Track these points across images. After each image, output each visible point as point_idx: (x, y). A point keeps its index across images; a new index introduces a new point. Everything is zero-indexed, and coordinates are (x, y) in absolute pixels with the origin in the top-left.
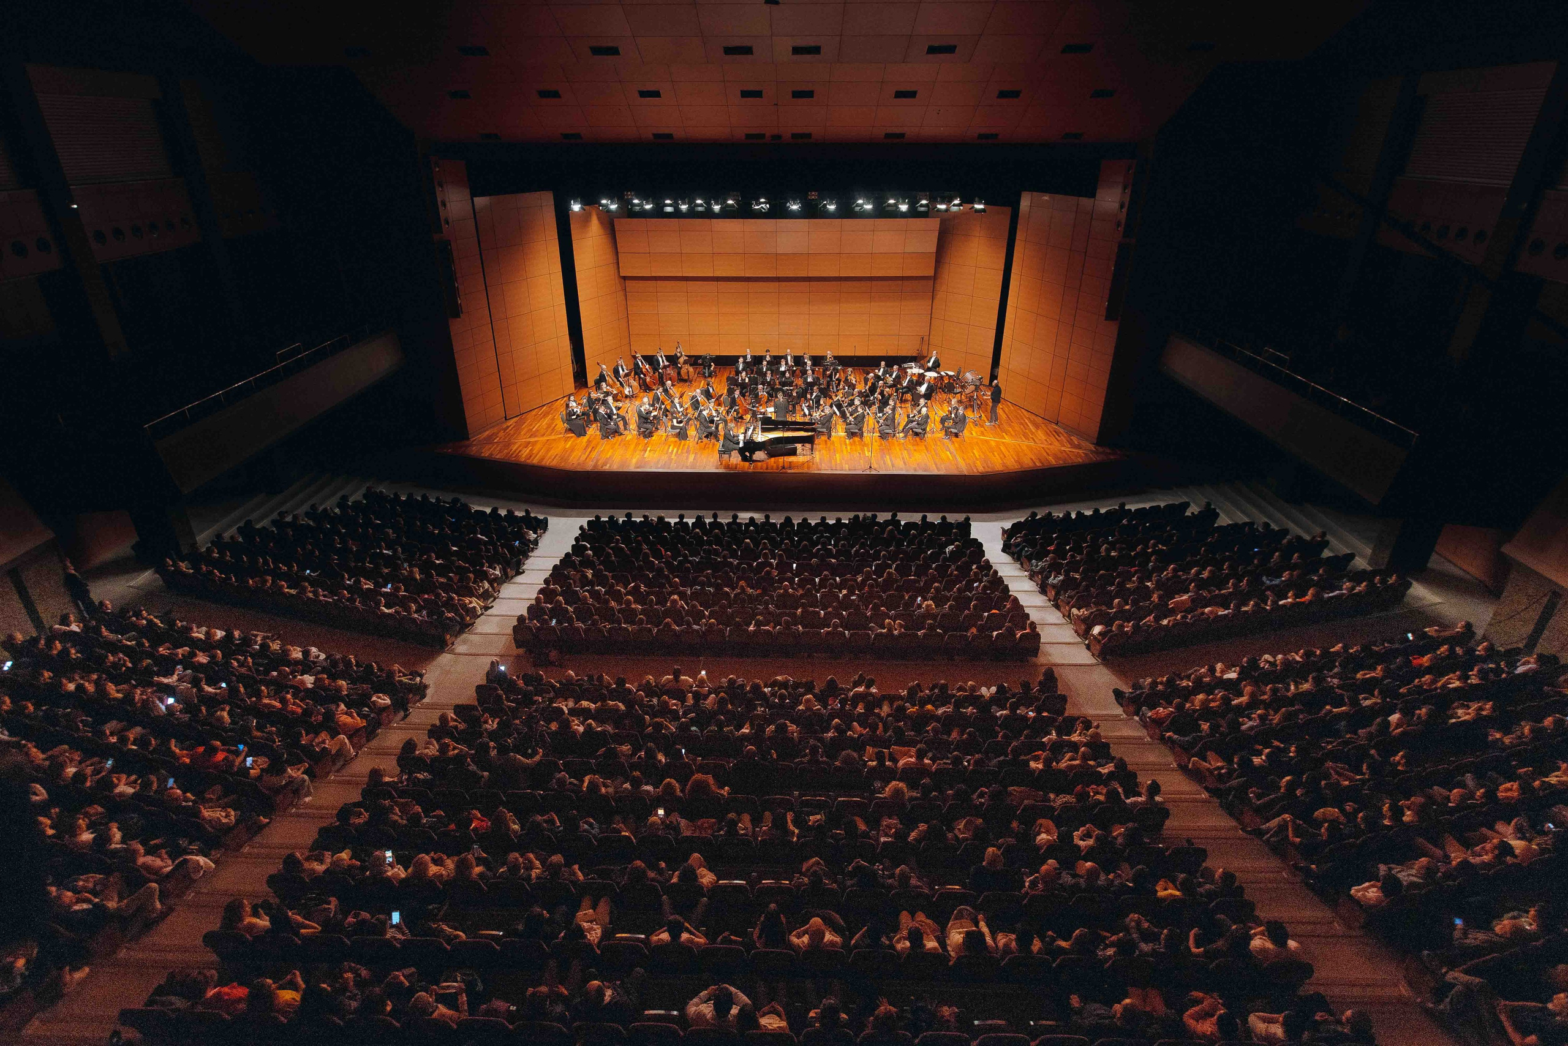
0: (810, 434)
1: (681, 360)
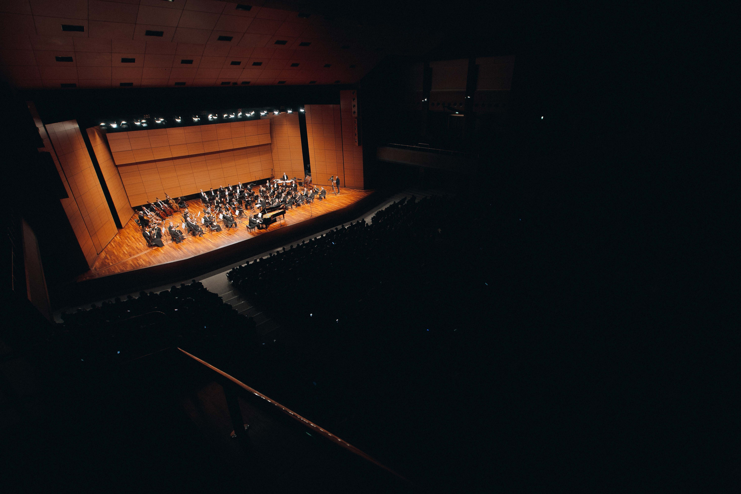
1: (171, 201)
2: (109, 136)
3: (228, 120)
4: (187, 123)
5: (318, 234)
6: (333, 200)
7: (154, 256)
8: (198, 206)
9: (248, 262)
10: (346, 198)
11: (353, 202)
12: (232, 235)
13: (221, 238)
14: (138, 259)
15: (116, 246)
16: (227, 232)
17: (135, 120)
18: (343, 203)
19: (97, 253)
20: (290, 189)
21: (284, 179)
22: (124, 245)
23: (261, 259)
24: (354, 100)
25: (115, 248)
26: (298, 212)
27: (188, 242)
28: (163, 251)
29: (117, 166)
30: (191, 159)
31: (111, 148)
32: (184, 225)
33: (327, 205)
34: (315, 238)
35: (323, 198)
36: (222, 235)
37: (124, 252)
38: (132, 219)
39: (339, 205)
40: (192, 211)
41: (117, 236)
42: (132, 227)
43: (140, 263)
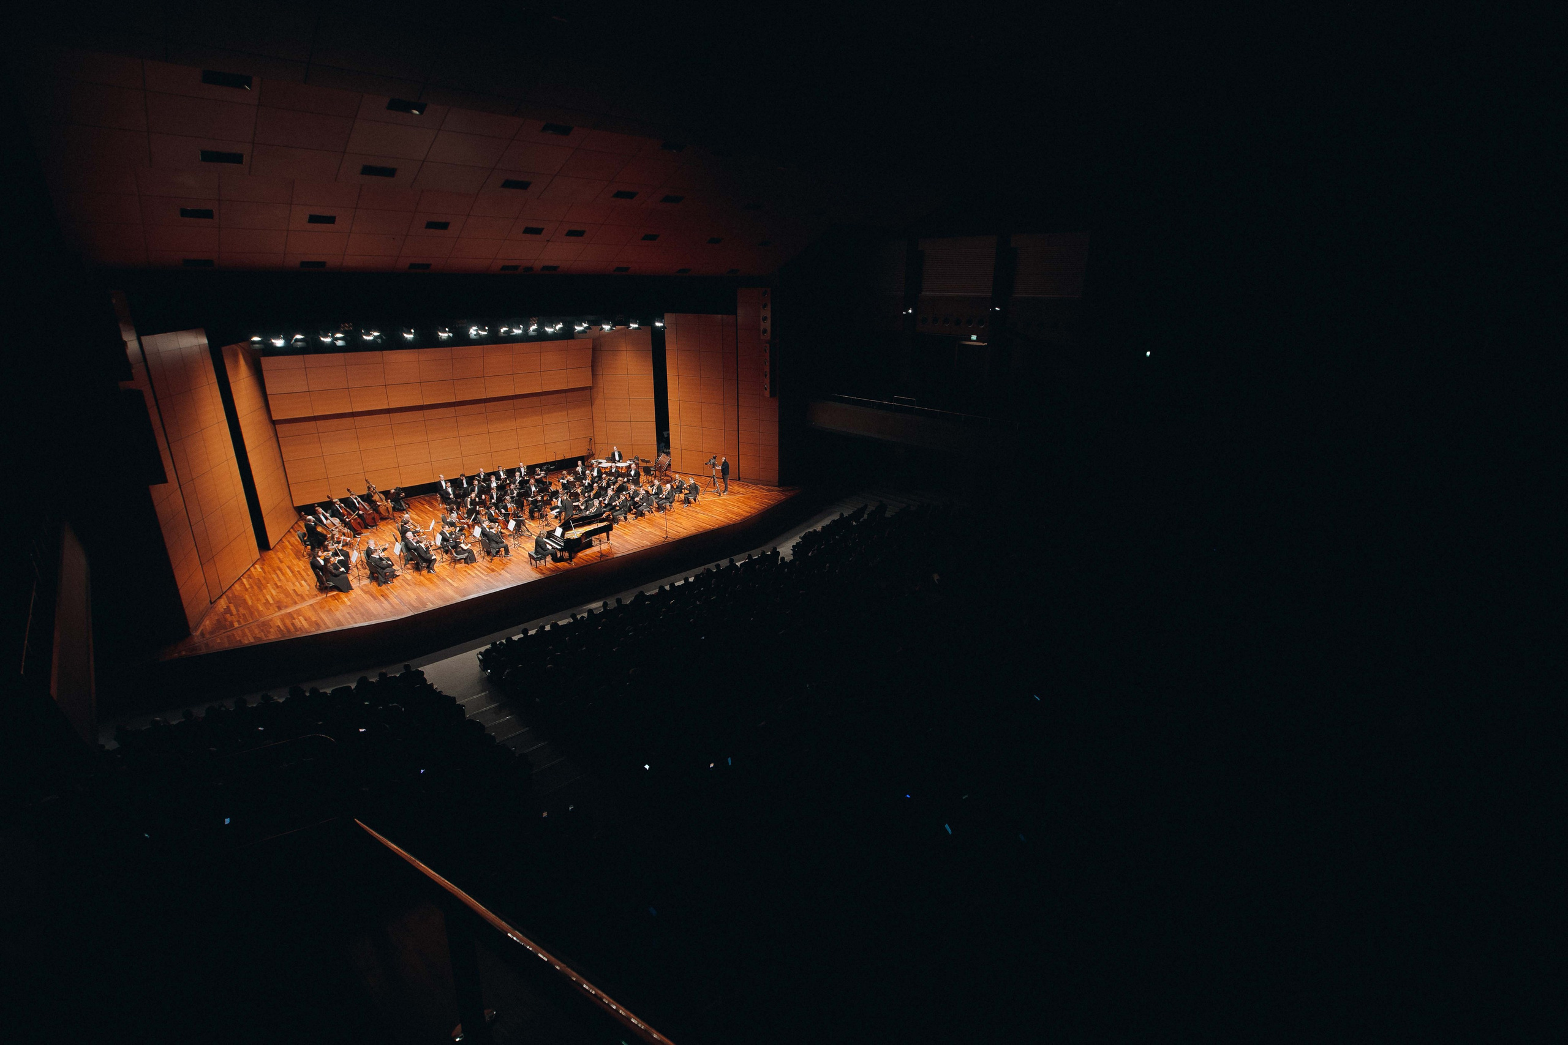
0: (605, 524)
1: (376, 497)
2: (267, 363)
3: (510, 339)
4: (427, 341)
5: (678, 576)
6: (714, 507)
7: (330, 611)
8: (431, 510)
9: (525, 632)
10: (740, 502)
11: (754, 511)
12: (497, 572)
13: (474, 578)
14: (295, 616)
15: (252, 587)
16: (488, 566)
17: (321, 332)
18: (733, 513)
19: (211, 601)
20: (626, 480)
21: (612, 459)
22: (268, 585)
23: (554, 626)
24: (765, 306)
25: (250, 590)
26: (638, 528)
27: (404, 583)
28: (349, 600)
29: (274, 423)
30: (427, 412)
31: (267, 385)
32: (398, 548)
33: (700, 516)
34: (672, 585)
35: (693, 500)
36: (477, 572)
37: (267, 600)
38: (292, 530)
39: (724, 517)
40: (420, 519)
41: (257, 566)
42: (291, 547)
43: (298, 625)
